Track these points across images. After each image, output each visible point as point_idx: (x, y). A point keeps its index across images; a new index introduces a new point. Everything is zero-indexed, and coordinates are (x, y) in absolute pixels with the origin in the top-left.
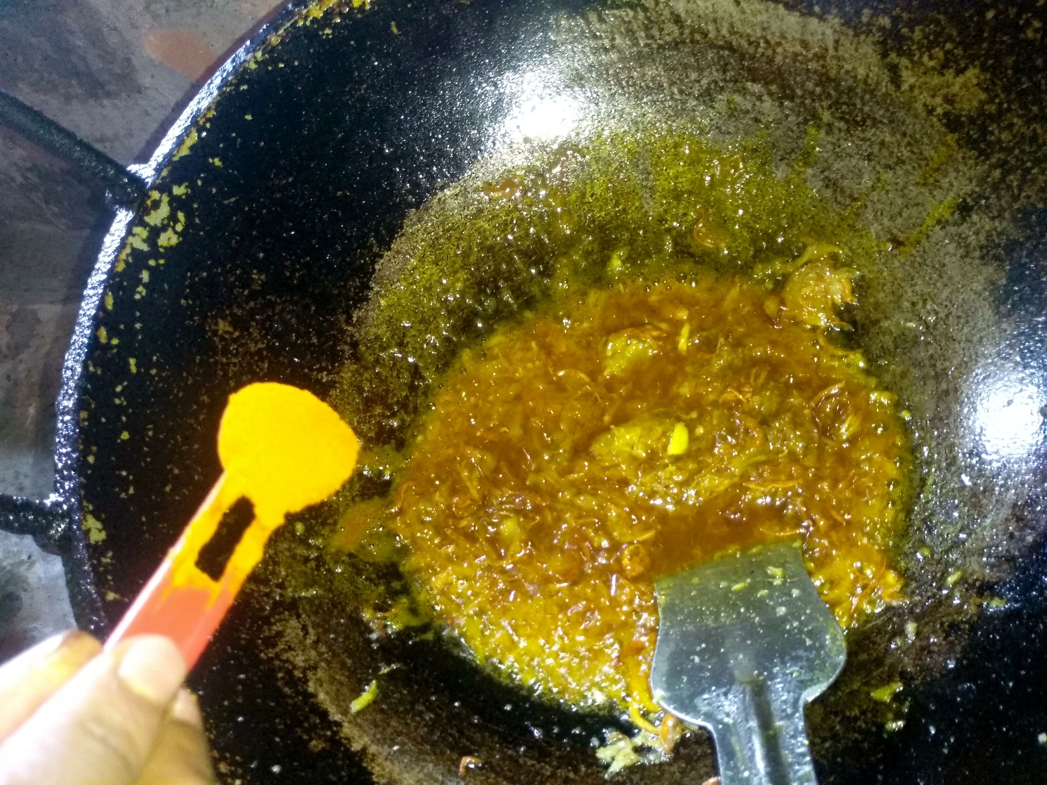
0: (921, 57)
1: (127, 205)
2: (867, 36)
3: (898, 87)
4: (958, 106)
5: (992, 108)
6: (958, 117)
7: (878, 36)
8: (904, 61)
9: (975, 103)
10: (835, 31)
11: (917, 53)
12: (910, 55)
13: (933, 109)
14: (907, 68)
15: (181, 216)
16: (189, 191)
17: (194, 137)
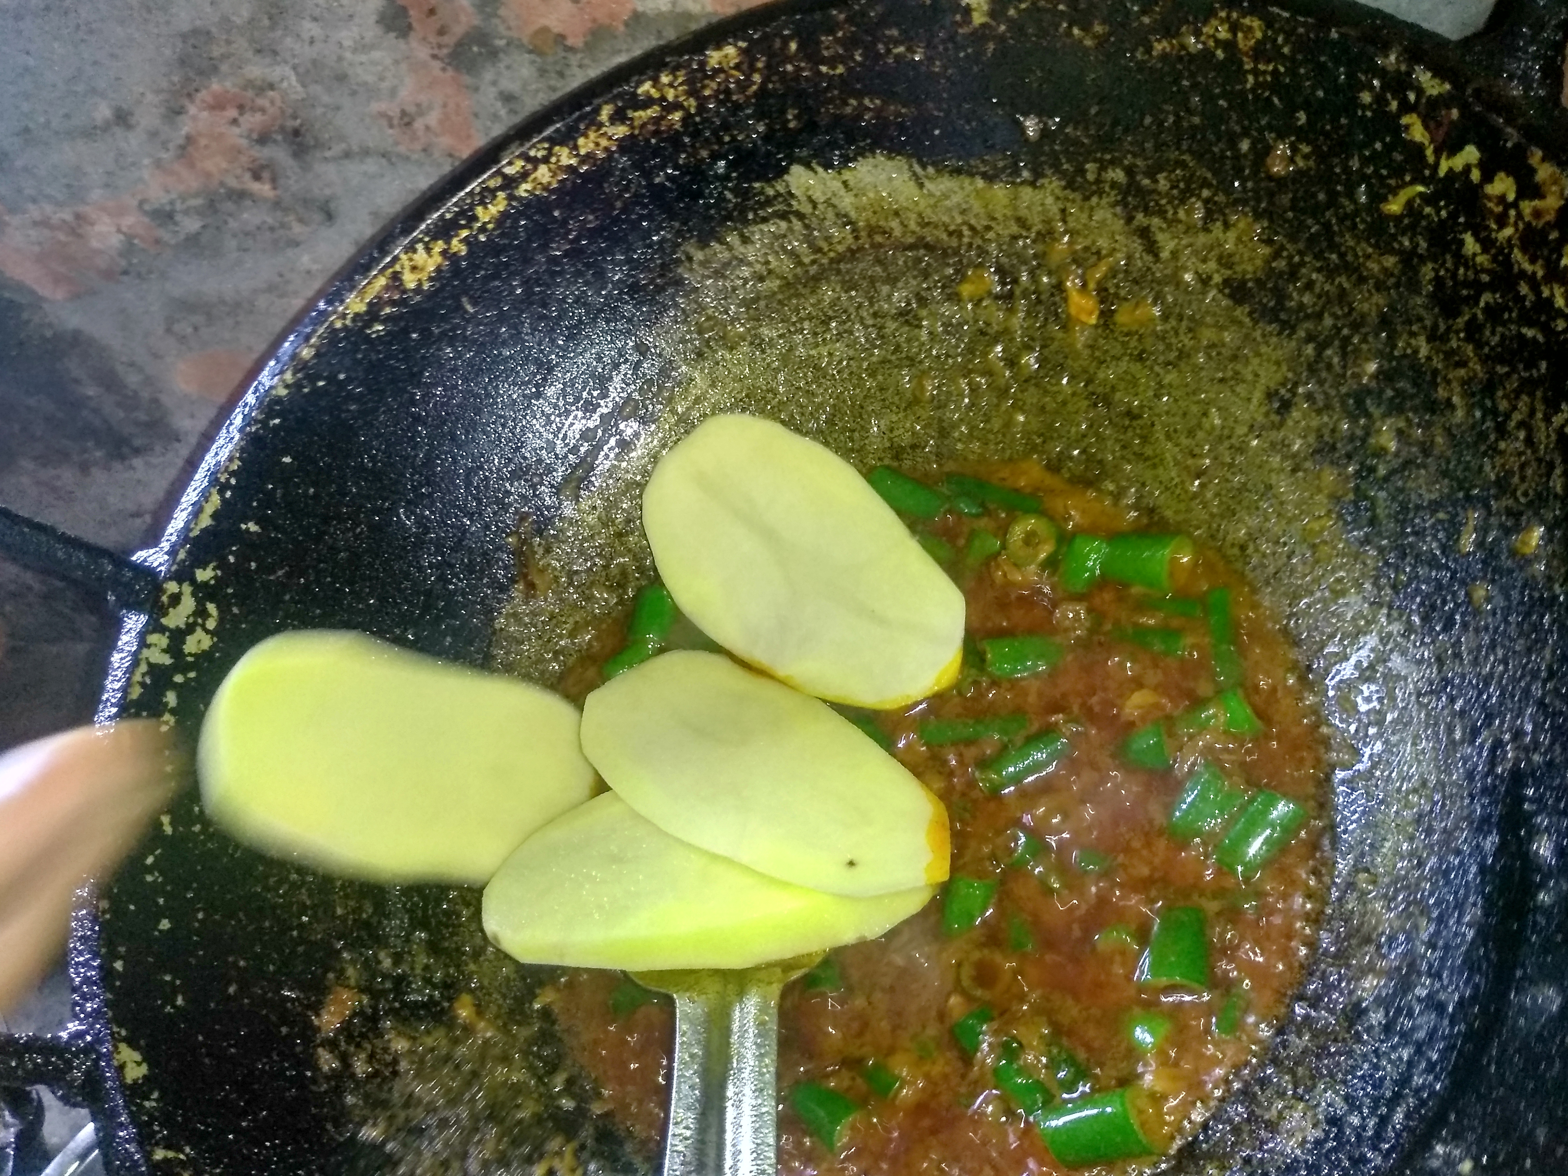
0: (1175, 213)
1: (137, 607)
2: (1101, 198)
3: (1156, 256)
4: (1238, 269)
5: (1281, 264)
6: (1244, 282)
7: (1113, 196)
8: (1156, 221)
9: (1259, 262)
10: (1058, 198)
11: (1169, 207)
12: (1161, 213)
13: (1210, 278)
14: (1161, 229)
15: (211, 608)
16: (219, 573)
17: (215, 500)
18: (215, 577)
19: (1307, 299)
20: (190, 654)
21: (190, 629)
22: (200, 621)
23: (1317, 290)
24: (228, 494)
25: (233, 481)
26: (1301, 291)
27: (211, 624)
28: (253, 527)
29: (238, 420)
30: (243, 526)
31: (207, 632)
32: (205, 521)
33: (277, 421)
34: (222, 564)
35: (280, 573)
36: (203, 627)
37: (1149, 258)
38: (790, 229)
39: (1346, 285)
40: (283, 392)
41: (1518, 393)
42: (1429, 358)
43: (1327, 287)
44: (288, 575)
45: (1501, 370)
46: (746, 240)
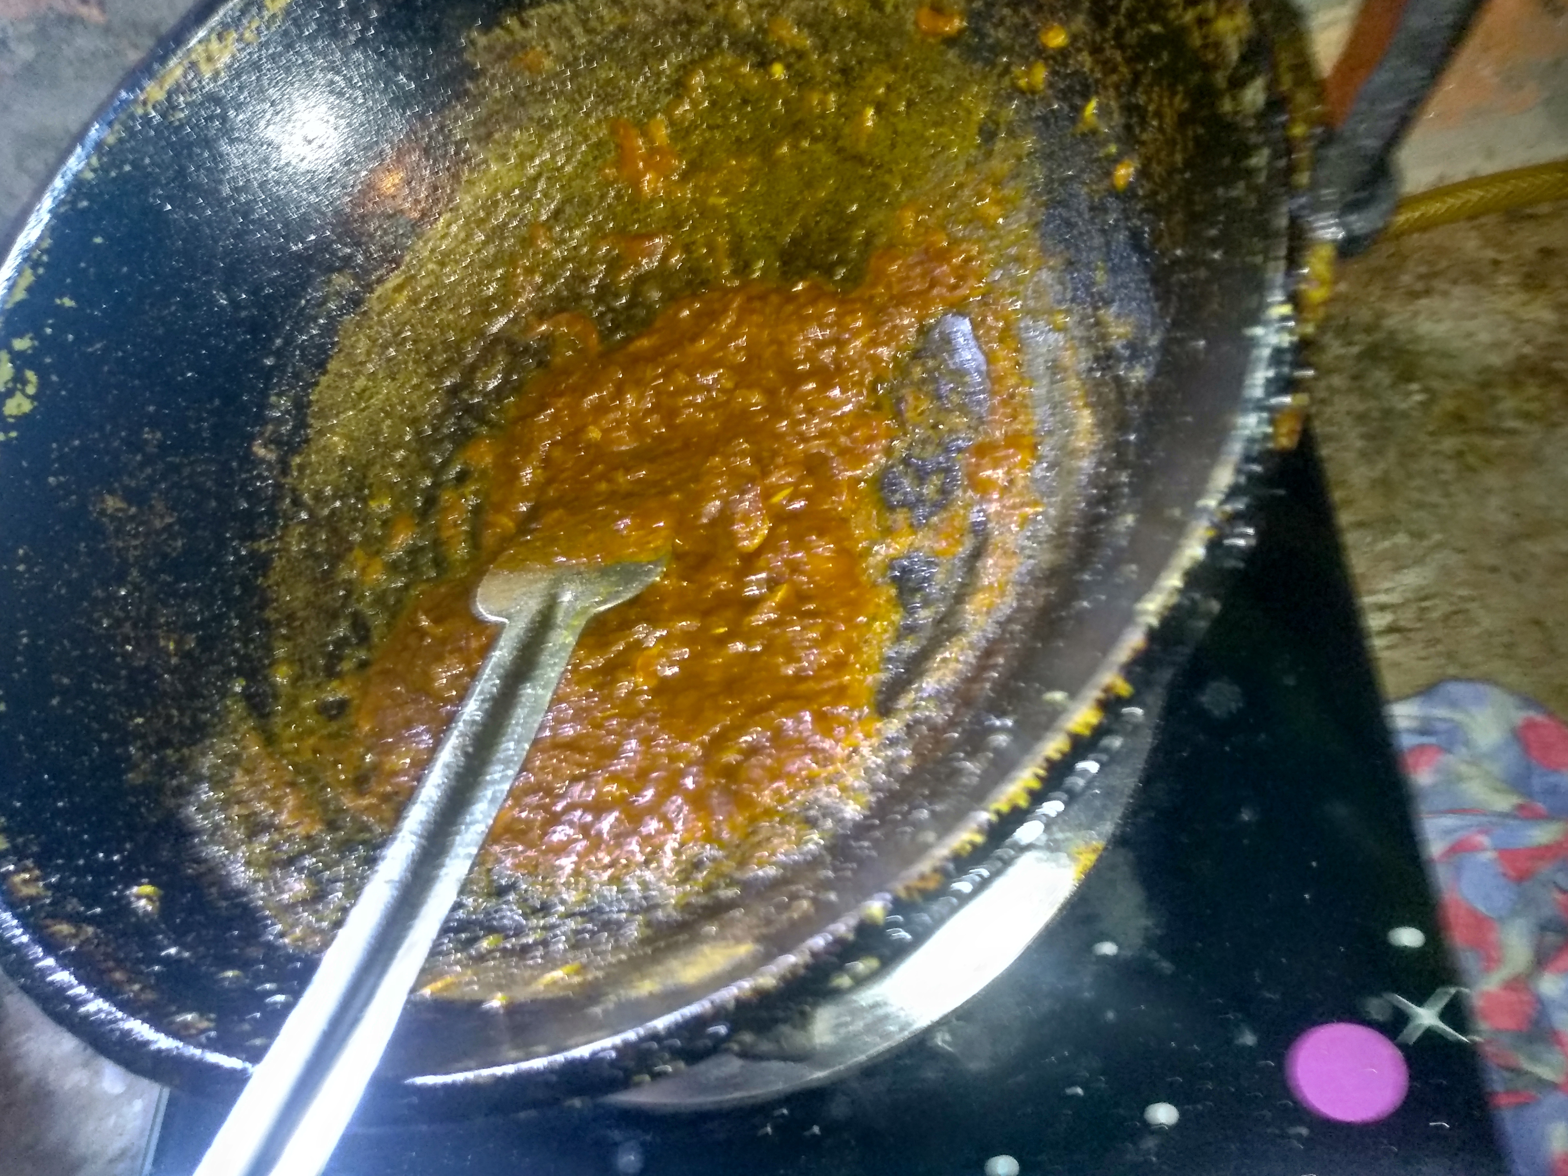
15: (31, 375)
16: (36, 343)
17: (28, 278)
18: (33, 348)
19: (1001, 34)
20: (11, 416)
21: (9, 393)
22: (19, 386)
23: (1008, 24)
24: (41, 271)
25: (45, 258)
26: (996, 26)
27: (31, 390)
28: (68, 302)
29: (47, 203)
30: (58, 301)
31: (28, 397)
32: (20, 295)
33: (85, 204)
34: (38, 335)
35: (98, 346)
36: (23, 392)
37: (876, 14)
38: (564, 11)
39: (1029, 15)
40: (90, 175)
41: (1151, 85)
42: (1092, 71)
43: (1016, 20)
44: (105, 350)
45: (1140, 67)
46: (524, 24)
